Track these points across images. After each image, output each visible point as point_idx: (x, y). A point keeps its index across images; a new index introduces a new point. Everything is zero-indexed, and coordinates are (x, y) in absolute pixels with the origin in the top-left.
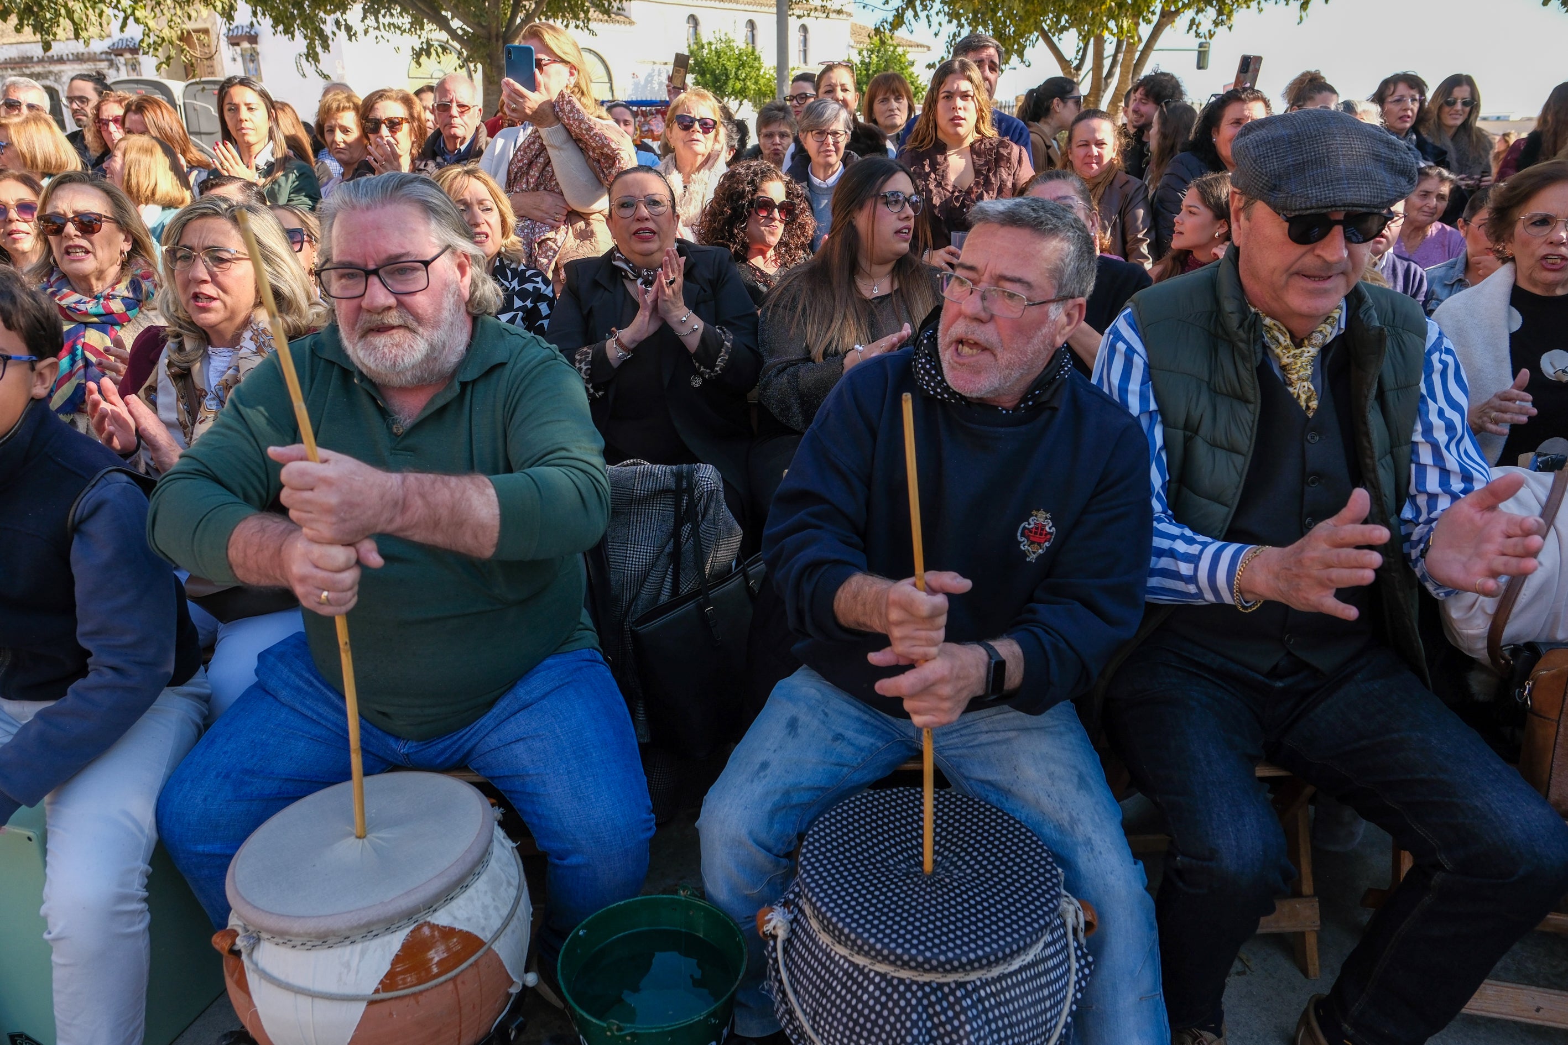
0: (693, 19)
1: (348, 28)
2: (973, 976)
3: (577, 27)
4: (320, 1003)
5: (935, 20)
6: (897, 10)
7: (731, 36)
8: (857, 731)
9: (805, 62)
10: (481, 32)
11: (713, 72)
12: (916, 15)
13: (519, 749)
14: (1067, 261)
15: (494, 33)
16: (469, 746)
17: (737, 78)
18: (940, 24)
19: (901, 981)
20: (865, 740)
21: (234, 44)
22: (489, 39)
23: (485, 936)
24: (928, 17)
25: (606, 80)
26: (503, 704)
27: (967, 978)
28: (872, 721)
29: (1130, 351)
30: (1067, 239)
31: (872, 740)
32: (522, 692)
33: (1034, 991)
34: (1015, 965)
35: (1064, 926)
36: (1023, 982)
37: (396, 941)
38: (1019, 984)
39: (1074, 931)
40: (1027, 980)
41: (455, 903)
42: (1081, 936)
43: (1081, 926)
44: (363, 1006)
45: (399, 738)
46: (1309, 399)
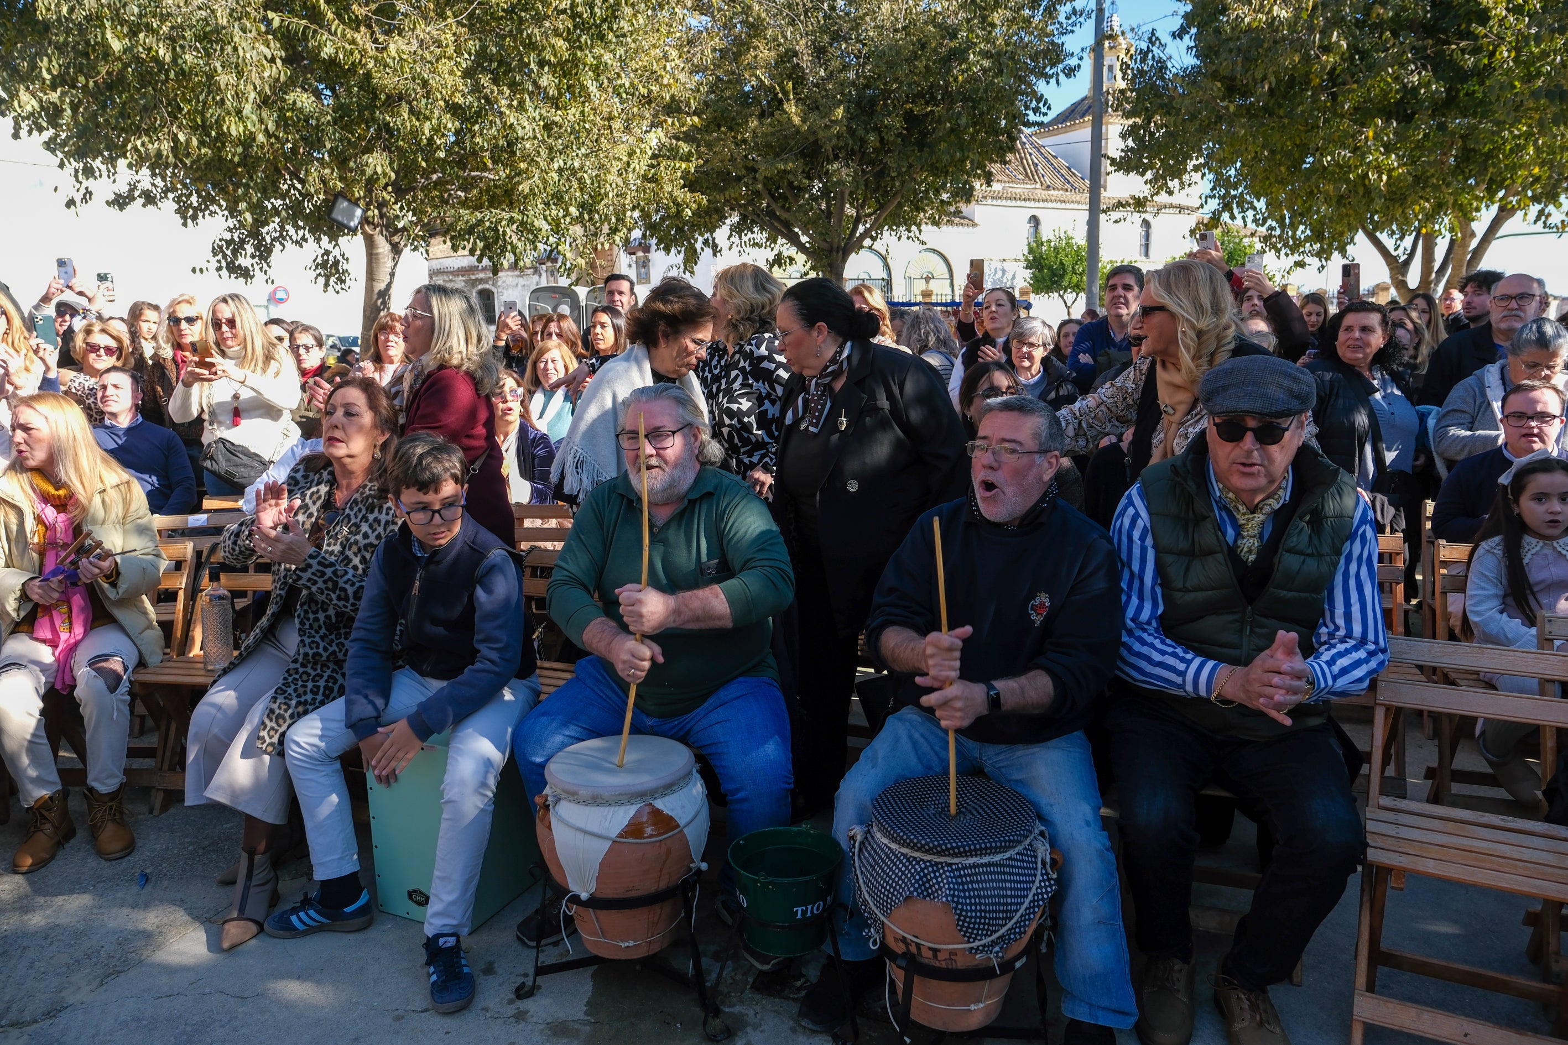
0: (1035, 221)
1: (715, 246)
2: (956, 860)
3: (908, 238)
4: (588, 837)
6: (1213, 213)
7: (1070, 234)
9: (1147, 255)
10: (825, 245)
11: (1050, 268)
13: (717, 728)
14: (1042, 429)
15: (835, 246)
16: (689, 726)
17: (1074, 272)
19: (915, 858)
21: (631, 254)
22: (831, 251)
23: (682, 822)
25: (947, 276)
26: (711, 701)
27: (952, 862)
29: (1137, 515)
30: (1042, 416)
32: (722, 694)
33: (999, 881)
34: (985, 860)
35: (1036, 857)
36: (991, 873)
37: (632, 810)
38: (987, 873)
39: (1043, 863)
40: (994, 873)
41: (667, 798)
42: (1048, 867)
43: (1048, 860)
44: (610, 843)
45: (648, 715)
46: (1250, 553)
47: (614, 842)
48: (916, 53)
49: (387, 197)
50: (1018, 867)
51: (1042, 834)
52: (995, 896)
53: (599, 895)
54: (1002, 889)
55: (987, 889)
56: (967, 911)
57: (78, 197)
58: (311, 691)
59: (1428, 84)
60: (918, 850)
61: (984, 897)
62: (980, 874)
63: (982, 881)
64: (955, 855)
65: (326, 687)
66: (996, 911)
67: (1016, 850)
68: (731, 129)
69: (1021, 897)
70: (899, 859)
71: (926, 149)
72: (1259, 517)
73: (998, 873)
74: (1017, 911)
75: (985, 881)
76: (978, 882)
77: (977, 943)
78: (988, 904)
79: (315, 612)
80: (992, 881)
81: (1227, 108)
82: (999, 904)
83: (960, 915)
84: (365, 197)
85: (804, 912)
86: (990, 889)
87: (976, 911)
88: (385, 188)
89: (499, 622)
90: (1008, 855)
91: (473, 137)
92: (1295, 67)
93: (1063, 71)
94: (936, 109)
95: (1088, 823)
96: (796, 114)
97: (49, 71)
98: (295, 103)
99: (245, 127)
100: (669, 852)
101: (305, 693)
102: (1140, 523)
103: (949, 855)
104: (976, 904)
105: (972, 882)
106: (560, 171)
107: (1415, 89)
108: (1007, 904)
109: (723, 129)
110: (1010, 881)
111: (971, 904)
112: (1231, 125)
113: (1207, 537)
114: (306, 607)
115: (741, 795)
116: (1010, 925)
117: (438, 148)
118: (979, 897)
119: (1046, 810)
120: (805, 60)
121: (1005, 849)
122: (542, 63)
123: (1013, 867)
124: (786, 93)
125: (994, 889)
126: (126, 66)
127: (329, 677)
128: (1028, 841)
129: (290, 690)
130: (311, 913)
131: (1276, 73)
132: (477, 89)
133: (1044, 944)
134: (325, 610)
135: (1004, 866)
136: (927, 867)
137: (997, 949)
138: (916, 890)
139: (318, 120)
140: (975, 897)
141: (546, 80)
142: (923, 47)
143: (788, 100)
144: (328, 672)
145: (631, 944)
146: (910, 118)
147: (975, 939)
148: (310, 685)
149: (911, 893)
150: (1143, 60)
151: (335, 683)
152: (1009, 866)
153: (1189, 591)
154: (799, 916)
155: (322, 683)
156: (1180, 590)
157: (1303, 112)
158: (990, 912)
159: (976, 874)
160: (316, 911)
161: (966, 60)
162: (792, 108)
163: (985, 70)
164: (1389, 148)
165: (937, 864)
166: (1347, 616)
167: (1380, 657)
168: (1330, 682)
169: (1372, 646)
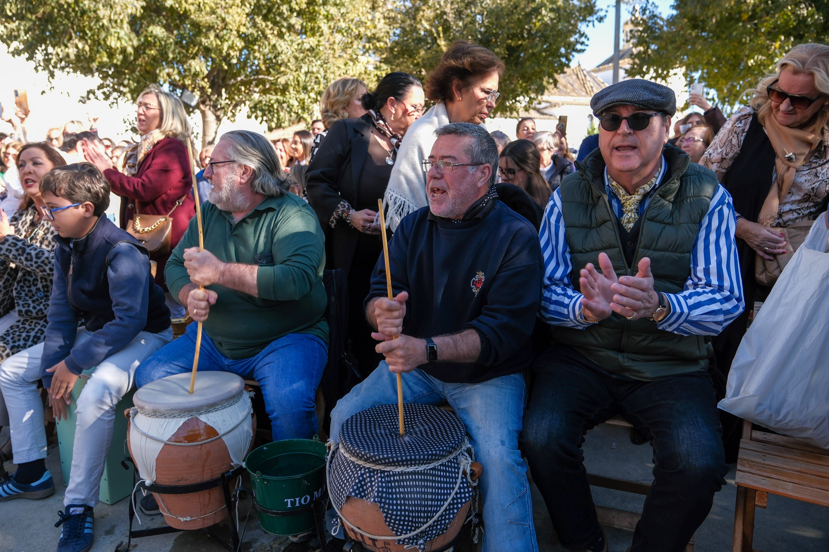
2: (388, 469)
4: (149, 440)
8: (414, 383)
14: (474, 146)
16: (252, 366)
19: (359, 465)
20: (417, 389)
23: (222, 431)
27: (386, 469)
28: (423, 379)
29: (554, 205)
30: (474, 137)
31: (421, 389)
33: (422, 487)
34: (411, 469)
35: (459, 468)
36: (415, 480)
37: (181, 421)
38: (412, 480)
39: (464, 473)
40: (419, 480)
41: (211, 414)
42: (468, 476)
43: (468, 471)
44: (163, 445)
45: (226, 357)
46: (629, 222)
47: (166, 444)
48: (512, 11)
49: (204, 85)
50: (440, 476)
51: (469, 451)
52: (417, 499)
53: (159, 483)
54: (424, 493)
55: (411, 493)
56: (393, 510)
57: (47, 90)
58: (24, 339)
59: (812, 15)
60: (361, 458)
61: (408, 499)
62: (406, 480)
63: (407, 487)
64: (386, 464)
65: (35, 337)
66: (418, 511)
67: (440, 462)
68: (410, 56)
69: (441, 500)
70: (349, 466)
71: (519, 66)
72: (636, 198)
73: (421, 480)
74: (437, 512)
75: (410, 486)
76: (404, 487)
77: (403, 537)
78: (412, 505)
79: (29, 287)
80: (416, 486)
81: (690, 34)
82: (421, 505)
83: (387, 513)
84: (192, 84)
85: (293, 503)
86: (413, 493)
87: (401, 510)
88: (203, 79)
89: (123, 292)
90: (431, 466)
91: (255, 52)
92: (732, 7)
93: (597, 19)
94: (524, 43)
95: (503, 443)
96: (445, 46)
97: (10, 11)
98: (152, 32)
99: (121, 44)
100: (208, 453)
101: (19, 340)
102: (556, 210)
103: (382, 464)
104: (401, 505)
105: (399, 487)
106: (306, 73)
107: (805, 19)
108: (427, 506)
109: (406, 56)
110: (432, 487)
111: (397, 505)
112: (693, 44)
113: (601, 213)
114: (22, 284)
115: (275, 414)
116: (431, 522)
117: (233, 57)
118: (404, 499)
119: (474, 432)
120: (451, 17)
121: (428, 461)
122: (291, 10)
123: (435, 475)
124: (438, 34)
125: (417, 493)
126: (53, 8)
127: (39, 330)
128: (454, 455)
129: (9, 338)
130: (10, 485)
131: (721, 12)
132: (255, 25)
133: (476, 537)
134: (35, 285)
135: (427, 474)
136: (365, 473)
137: (421, 541)
138: (354, 491)
139: (165, 41)
140: (400, 499)
141: (294, 20)
142: (516, 7)
143: (439, 37)
144: (39, 327)
145: (188, 519)
146: (509, 48)
147: (401, 533)
148: (24, 335)
149: (350, 493)
150: (644, 14)
151: (42, 334)
152: (433, 475)
154: (289, 506)
155: (32, 334)
156: (581, 252)
157: (737, 34)
158: (412, 511)
159: (403, 480)
160: (13, 485)
161: (540, 13)
162: (442, 42)
163: (552, 19)
165: (374, 470)
166: (707, 272)
167: (734, 302)
168: (686, 310)
169: (727, 293)
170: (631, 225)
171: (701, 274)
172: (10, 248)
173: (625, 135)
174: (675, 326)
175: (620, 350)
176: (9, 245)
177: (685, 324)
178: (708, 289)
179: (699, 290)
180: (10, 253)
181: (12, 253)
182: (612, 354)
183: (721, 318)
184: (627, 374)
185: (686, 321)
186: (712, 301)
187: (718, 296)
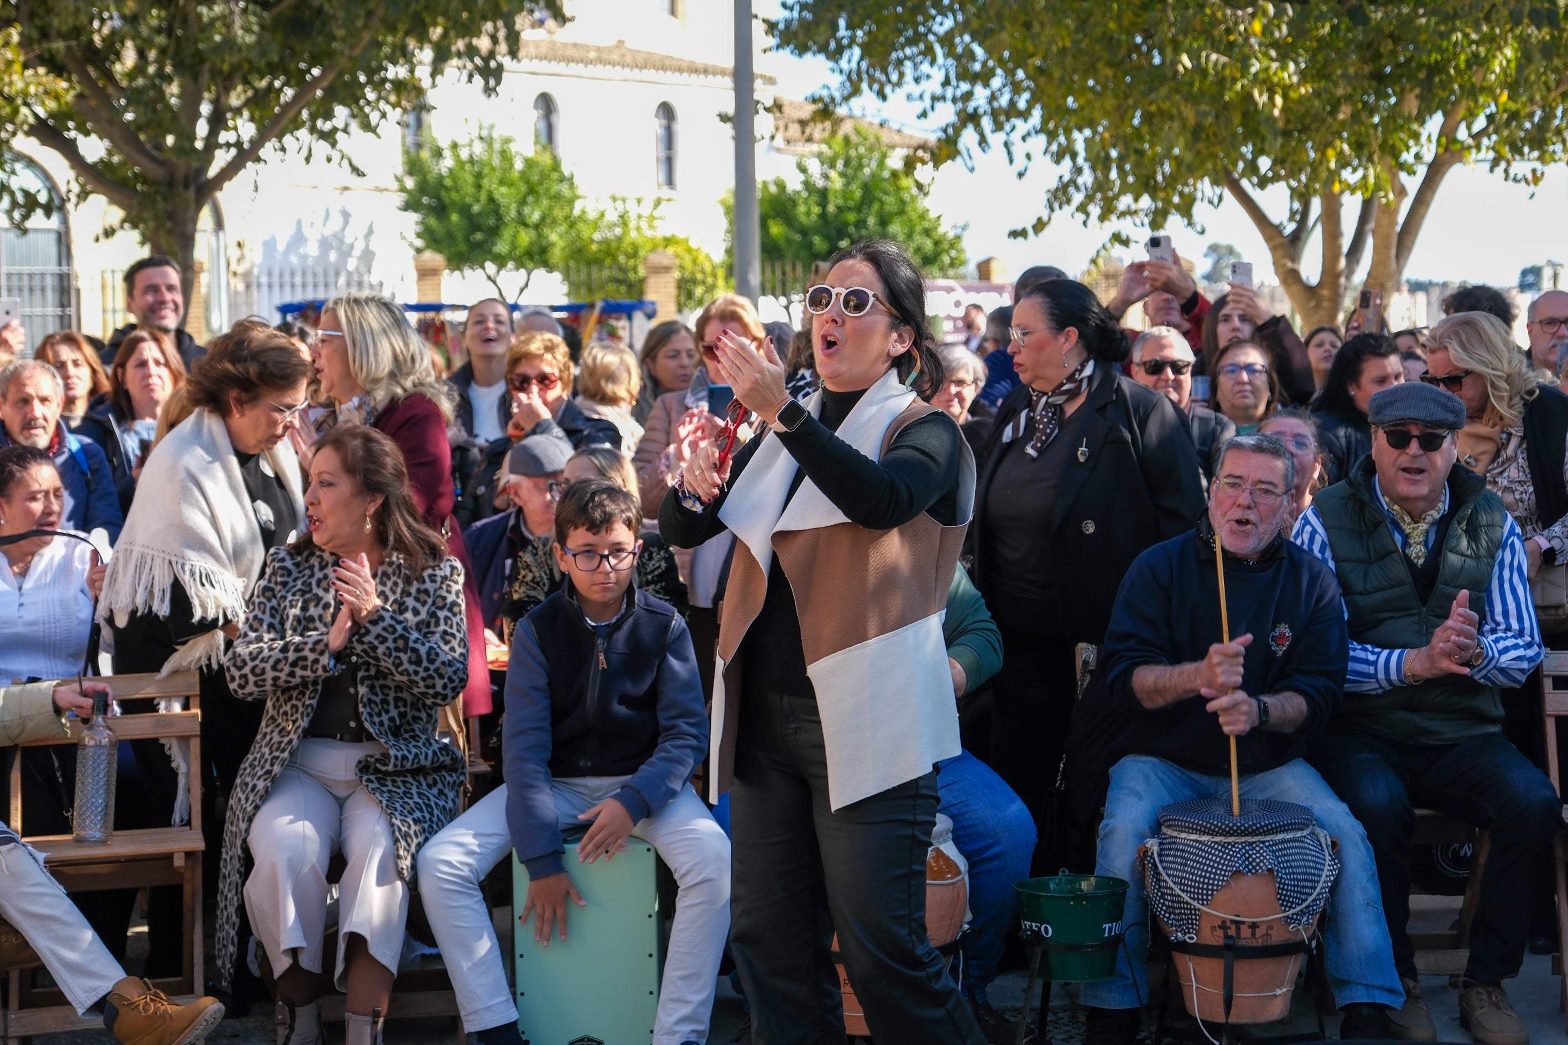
5: (1019, 149)
7: (504, 132)
12: (983, 141)
17: (522, 221)
18: (1028, 156)
24: (1006, 145)
29: (1314, 532)
33: (1303, 854)
34: (1290, 836)
35: (1320, 841)
46: (1419, 558)
52: (1302, 867)
54: (1307, 860)
56: (1285, 879)
61: (1295, 867)
62: (1288, 848)
63: (1291, 854)
64: (1265, 833)
66: (1305, 881)
69: (1320, 870)
70: (1213, 848)
72: (1423, 526)
74: (1318, 882)
75: (1294, 854)
77: (1292, 911)
80: (1298, 854)
82: (1307, 874)
83: (1280, 883)
85: (1110, 931)
86: (1298, 860)
87: (1291, 880)
102: (1318, 539)
103: (1260, 834)
104: (1290, 873)
105: (1284, 855)
108: (1311, 874)
110: (1311, 855)
111: (1286, 873)
113: (1383, 542)
116: (1314, 895)
118: (1291, 867)
125: (1301, 860)
137: (1304, 919)
140: (1288, 867)
147: (1290, 908)
153: (1369, 593)
154: (1106, 935)
156: (1361, 593)
158: (1300, 880)
164: (1285, 52)
166: (1506, 614)
167: (1536, 649)
168: (1496, 655)
169: (1528, 639)
170: (1421, 561)
171: (1499, 618)
172: (385, 634)
173: (1414, 457)
174: (1484, 672)
175: (1413, 710)
176: (385, 629)
177: (1494, 671)
178: (1509, 634)
179: (1501, 634)
180: (382, 643)
181: (387, 644)
182: (1405, 715)
183: (1525, 665)
184: (1423, 740)
185: (1495, 667)
186: (1516, 647)
187: (1520, 642)
